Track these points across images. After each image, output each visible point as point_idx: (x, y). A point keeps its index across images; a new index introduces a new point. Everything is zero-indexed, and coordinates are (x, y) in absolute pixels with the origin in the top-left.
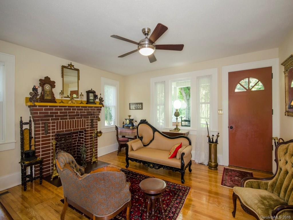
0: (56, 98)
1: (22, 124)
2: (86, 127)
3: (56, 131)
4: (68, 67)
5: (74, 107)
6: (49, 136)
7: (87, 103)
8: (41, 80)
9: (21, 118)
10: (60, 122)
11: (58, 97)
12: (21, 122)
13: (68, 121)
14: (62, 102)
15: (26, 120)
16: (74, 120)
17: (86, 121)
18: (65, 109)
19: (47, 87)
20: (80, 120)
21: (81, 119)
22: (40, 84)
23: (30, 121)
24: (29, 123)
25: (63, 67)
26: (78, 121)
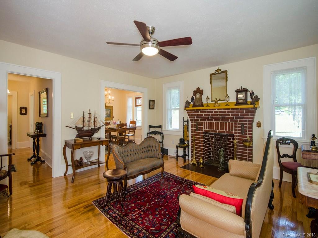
0: (203, 103)
1: (184, 121)
2: (233, 131)
3: (203, 129)
4: (216, 72)
5: (215, 109)
6: (199, 133)
7: (235, 105)
8: (194, 91)
9: (183, 117)
10: (207, 122)
11: (204, 102)
12: (183, 120)
13: (213, 123)
14: (208, 106)
15: (186, 119)
16: (219, 122)
17: (233, 125)
18: (207, 112)
19: (198, 95)
20: (226, 123)
21: (228, 122)
22: (194, 94)
23: (188, 120)
24: (187, 121)
25: (211, 75)
26: (223, 123)
